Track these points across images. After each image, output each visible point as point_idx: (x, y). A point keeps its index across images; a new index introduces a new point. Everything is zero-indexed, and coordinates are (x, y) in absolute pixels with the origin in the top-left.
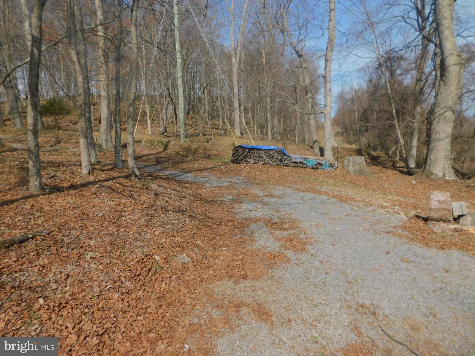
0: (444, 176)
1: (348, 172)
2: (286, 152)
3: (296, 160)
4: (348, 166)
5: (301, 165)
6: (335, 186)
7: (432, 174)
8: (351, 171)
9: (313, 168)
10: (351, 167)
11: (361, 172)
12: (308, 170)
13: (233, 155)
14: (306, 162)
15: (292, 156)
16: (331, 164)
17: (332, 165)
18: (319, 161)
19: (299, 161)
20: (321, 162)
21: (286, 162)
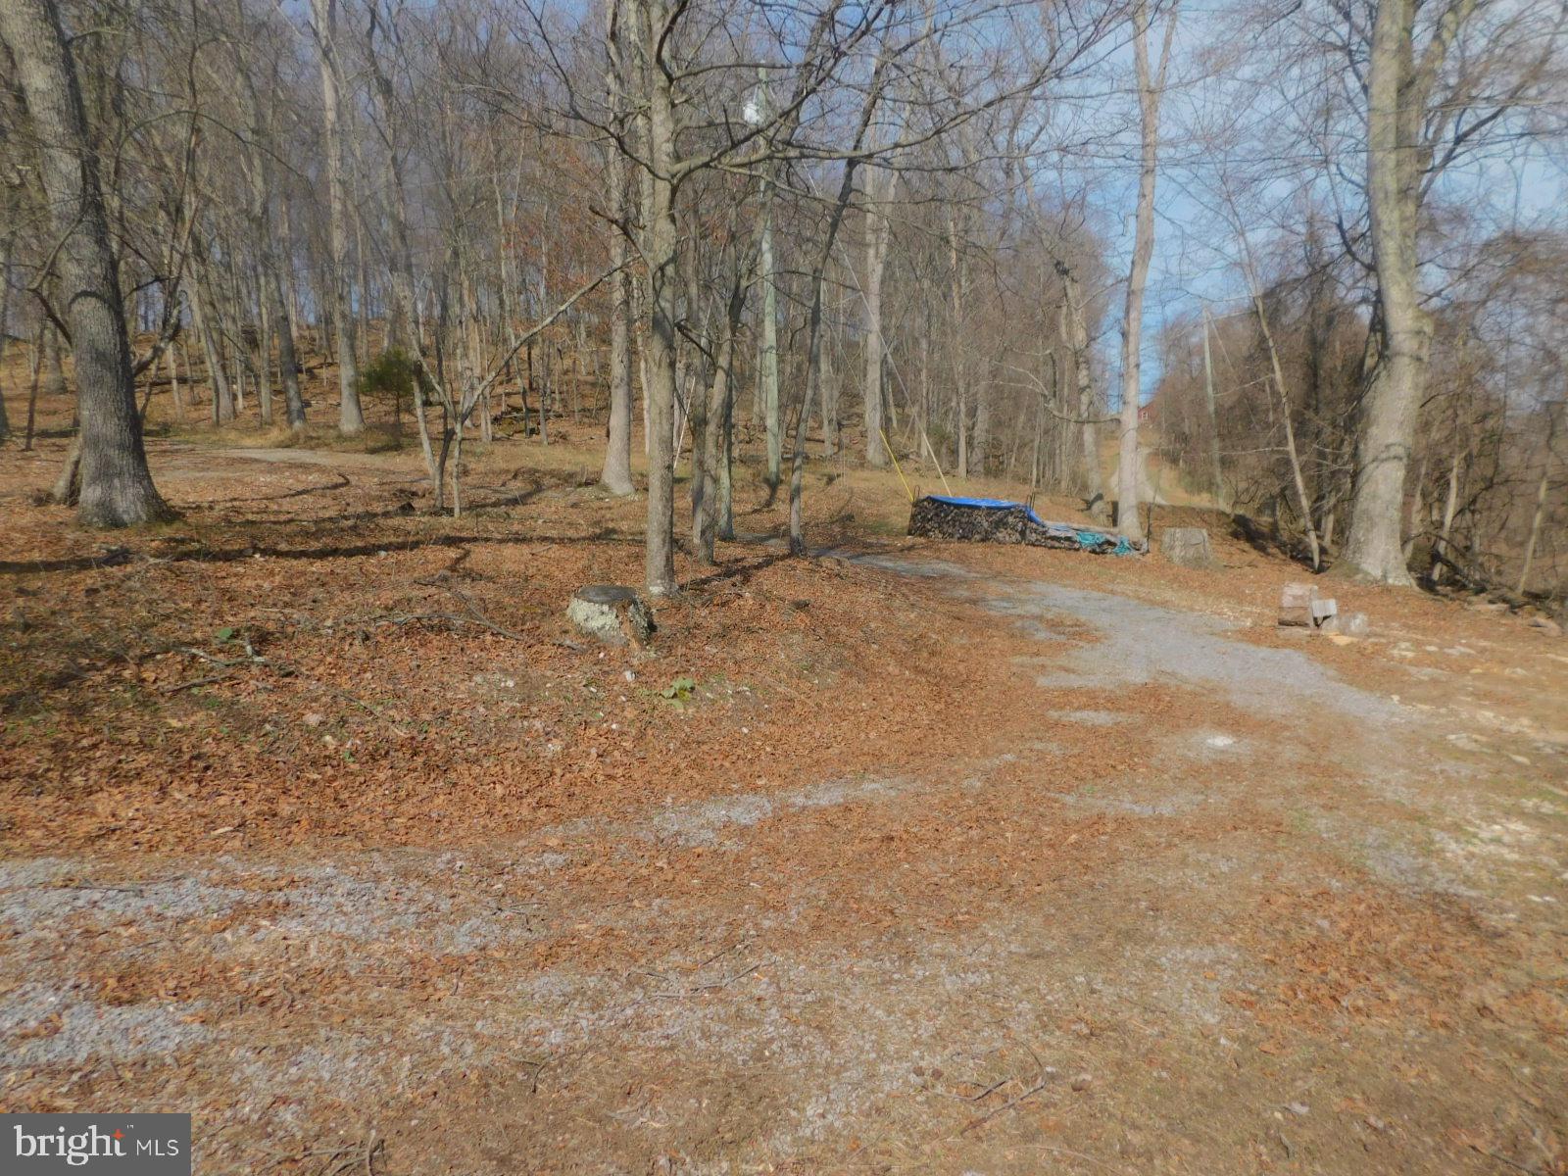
0: (1385, 577)
1: (1170, 559)
2: (1033, 514)
3: (1057, 534)
4: (1172, 548)
5: (1067, 544)
6: (1141, 585)
7: (1357, 570)
8: (1176, 560)
9: (1093, 551)
10: (1177, 550)
11: (1198, 563)
12: (1083, 554)
13: (913, 517)
14: (1078, 538)
15: (1048, 523)
16: (1135, 543)
17: (1136, 546)
18: (1109, 537)
19: (1063, 535)
20: (1113, 539)
21: (1034, 537)
